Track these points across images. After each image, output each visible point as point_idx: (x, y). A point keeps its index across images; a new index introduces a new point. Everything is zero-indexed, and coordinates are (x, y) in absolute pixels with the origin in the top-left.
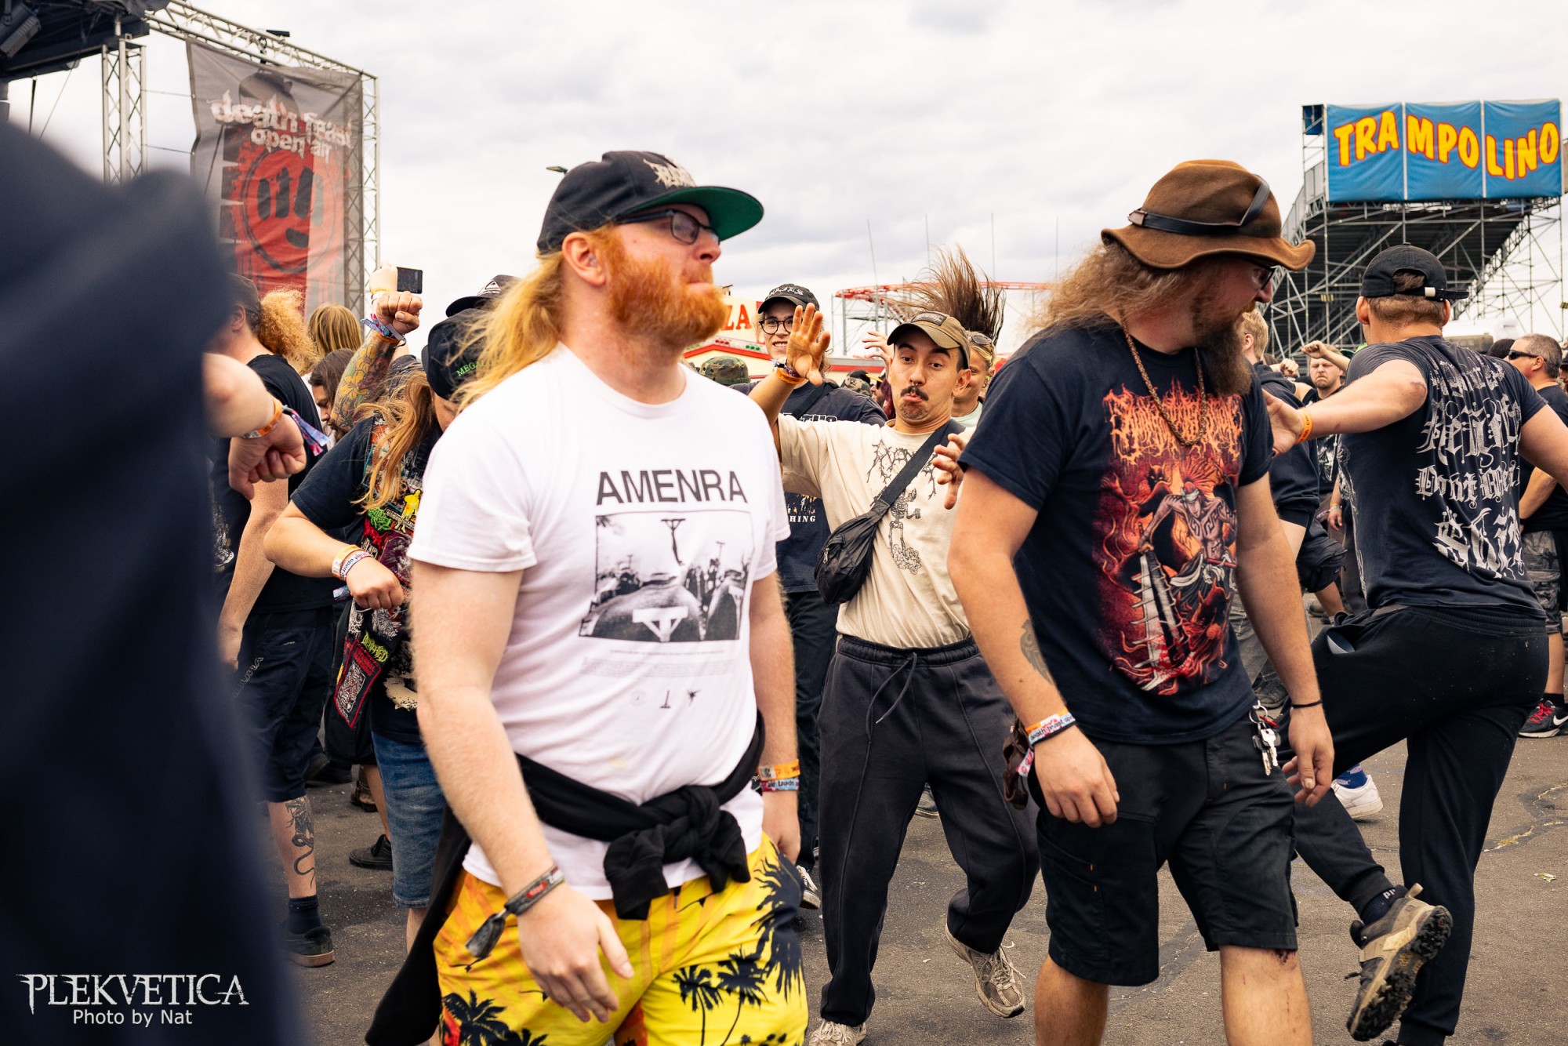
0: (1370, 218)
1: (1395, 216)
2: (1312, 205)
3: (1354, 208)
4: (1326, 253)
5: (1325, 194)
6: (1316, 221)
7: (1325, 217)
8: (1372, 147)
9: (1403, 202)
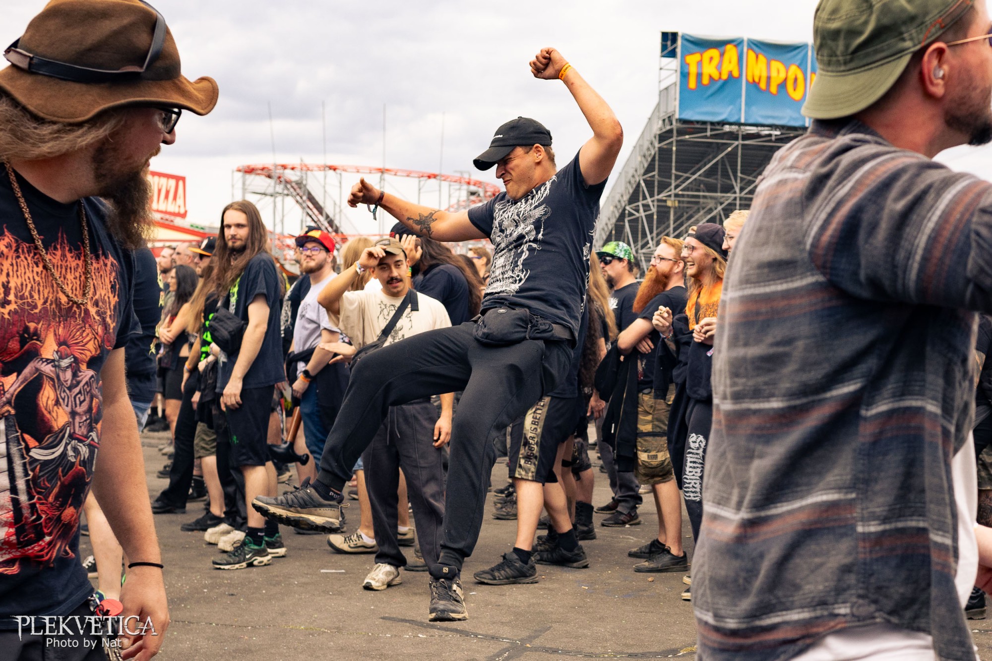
0: (712, 137)
1: (733, 136)
2: (664, 120)
3: (698, 126)
4: (674, 164)
5: (675, 111)
6: (667, 135)
7: (675, 132)
8: (716, 75)
9: (740, 124)
